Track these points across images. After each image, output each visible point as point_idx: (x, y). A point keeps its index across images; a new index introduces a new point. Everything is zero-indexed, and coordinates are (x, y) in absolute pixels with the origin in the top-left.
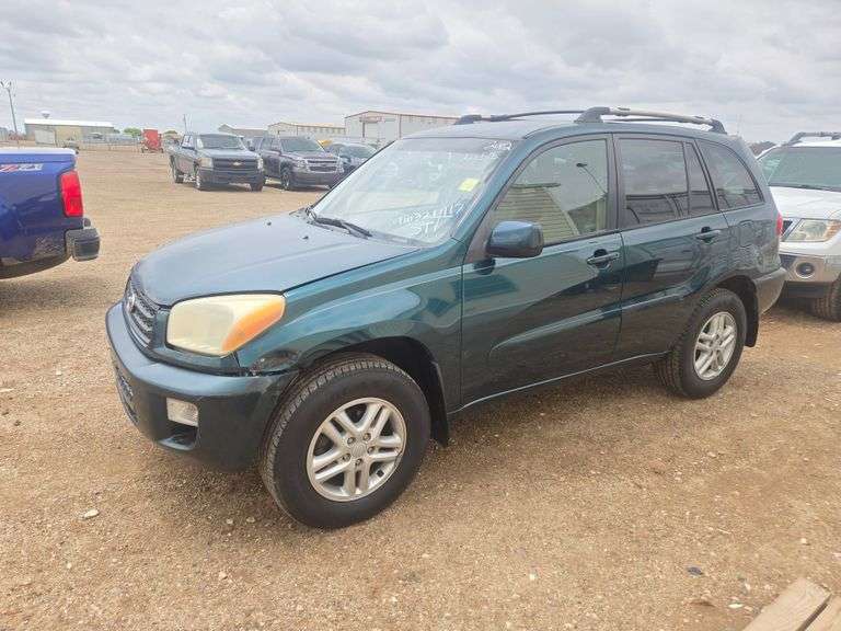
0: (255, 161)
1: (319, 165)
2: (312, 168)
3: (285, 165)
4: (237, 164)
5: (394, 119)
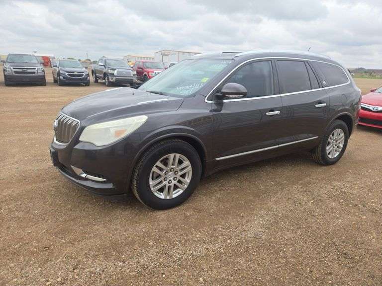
5: (175, 54)
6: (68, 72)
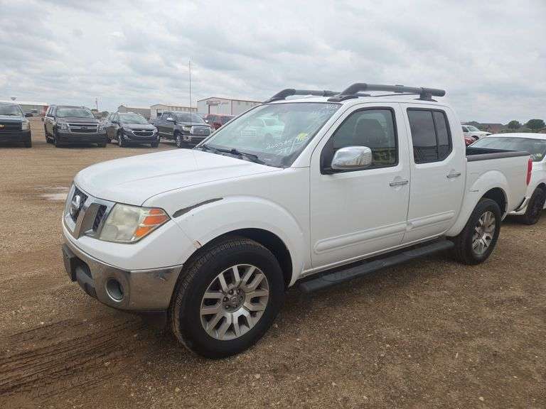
5: (227, 103)
6: (133, 130)
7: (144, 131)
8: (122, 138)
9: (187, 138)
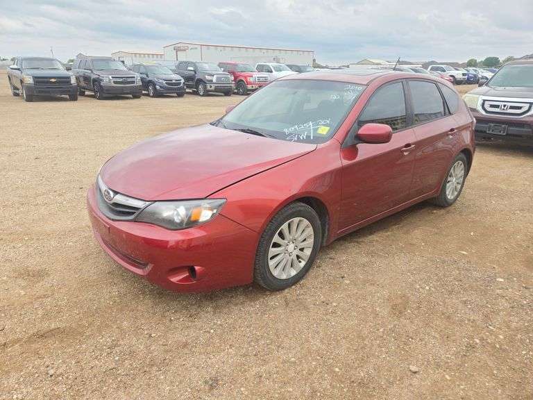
0: (69, 78)
1: (121, 80)
2: (115, 82)
3: (95, 80)
4: (53, 80)
5: (196, 48)
6: (165, 80)
7: (174, 81)
8: (155, 89)
9: (211, 87)
